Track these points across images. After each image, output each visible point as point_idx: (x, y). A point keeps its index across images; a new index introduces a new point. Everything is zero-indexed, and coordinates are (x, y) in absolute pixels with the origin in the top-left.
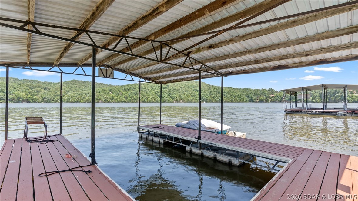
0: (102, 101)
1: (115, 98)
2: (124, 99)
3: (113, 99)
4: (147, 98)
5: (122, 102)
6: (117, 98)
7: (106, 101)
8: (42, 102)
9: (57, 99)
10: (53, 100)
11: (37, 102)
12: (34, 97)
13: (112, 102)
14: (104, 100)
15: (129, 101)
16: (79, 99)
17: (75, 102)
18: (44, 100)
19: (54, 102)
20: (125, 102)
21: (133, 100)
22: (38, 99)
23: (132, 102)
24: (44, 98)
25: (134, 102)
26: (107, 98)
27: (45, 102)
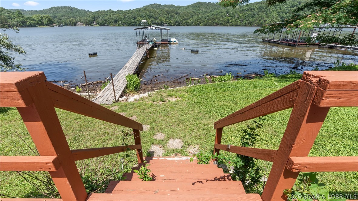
0: (218, 25)
1: (230, 21)
2: (239, 22)
3: (228, 22)
4: (265, 21)
5: (237, 26)
6: (233, 21)
7: (221, 25)
8: (174, 25)
9: (184, 23)
10: (181, 24)
11: (172, 26)
12: (170, 21)
13: (227, 25)
14: (220, 24)
15: (244, 24)
16: (199, 23)
17: (196, 26)
18: (176, 24)
19: (182, 26)
20: (239, 26)
21: (248, 23)
22: (172, 23)
23: (246, 26)
24: (176, 22)
25: (249, 26)
26: (223, 21)
27: (176, 26)
